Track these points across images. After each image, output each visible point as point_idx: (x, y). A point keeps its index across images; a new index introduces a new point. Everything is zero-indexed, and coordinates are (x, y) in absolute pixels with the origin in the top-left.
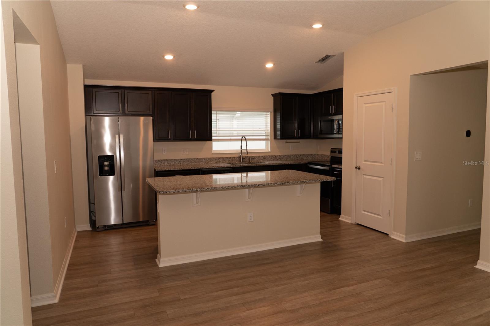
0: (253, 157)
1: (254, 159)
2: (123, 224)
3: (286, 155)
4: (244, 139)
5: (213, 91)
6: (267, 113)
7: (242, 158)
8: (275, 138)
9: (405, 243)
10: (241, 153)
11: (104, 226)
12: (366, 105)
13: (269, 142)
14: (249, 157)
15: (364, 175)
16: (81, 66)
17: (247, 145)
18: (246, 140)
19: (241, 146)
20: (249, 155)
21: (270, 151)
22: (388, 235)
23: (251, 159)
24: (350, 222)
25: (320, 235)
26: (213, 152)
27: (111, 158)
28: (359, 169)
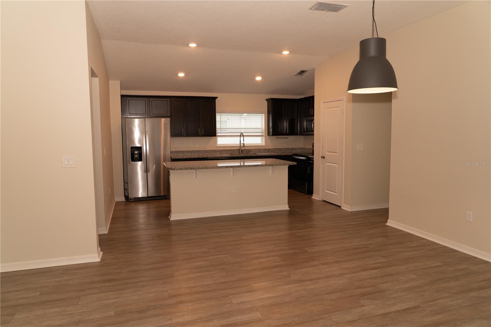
0: (250, 149)
1: (251, 151)
2: (148, 197)
3: (277, 149)
4: (242, 135)
5: (217, 98)
6: (262, 114)
7: (241, 151)
8: (269, 134)
9: (350, 212)
10: (240, 146)
11: (134, 198)
12: (328, 109)
13: (264, 138)
14: (247, 150)
15: (327, 162)
16: (119, 81)
17: (244, 140)
18: (243, 136)
19: (240, 141)
20: (245, 148)
21: (264, 145)
22: (340, 207)
23: (248, 151)
24: (318, 199)
25: (288, 205)
26: (217, 146)
27: (140, 149)
28: (324, 158)
